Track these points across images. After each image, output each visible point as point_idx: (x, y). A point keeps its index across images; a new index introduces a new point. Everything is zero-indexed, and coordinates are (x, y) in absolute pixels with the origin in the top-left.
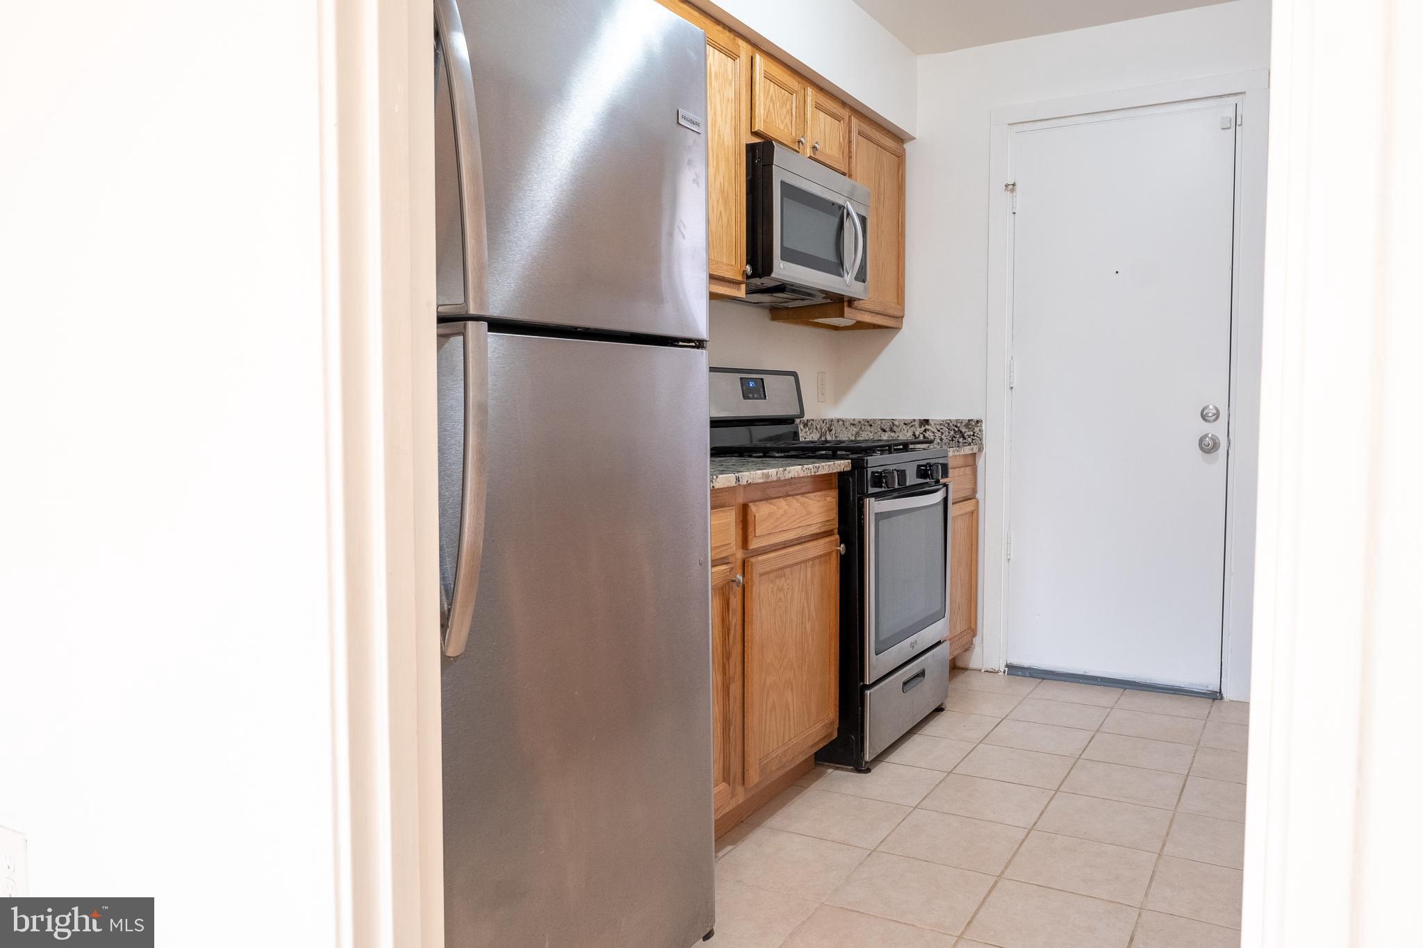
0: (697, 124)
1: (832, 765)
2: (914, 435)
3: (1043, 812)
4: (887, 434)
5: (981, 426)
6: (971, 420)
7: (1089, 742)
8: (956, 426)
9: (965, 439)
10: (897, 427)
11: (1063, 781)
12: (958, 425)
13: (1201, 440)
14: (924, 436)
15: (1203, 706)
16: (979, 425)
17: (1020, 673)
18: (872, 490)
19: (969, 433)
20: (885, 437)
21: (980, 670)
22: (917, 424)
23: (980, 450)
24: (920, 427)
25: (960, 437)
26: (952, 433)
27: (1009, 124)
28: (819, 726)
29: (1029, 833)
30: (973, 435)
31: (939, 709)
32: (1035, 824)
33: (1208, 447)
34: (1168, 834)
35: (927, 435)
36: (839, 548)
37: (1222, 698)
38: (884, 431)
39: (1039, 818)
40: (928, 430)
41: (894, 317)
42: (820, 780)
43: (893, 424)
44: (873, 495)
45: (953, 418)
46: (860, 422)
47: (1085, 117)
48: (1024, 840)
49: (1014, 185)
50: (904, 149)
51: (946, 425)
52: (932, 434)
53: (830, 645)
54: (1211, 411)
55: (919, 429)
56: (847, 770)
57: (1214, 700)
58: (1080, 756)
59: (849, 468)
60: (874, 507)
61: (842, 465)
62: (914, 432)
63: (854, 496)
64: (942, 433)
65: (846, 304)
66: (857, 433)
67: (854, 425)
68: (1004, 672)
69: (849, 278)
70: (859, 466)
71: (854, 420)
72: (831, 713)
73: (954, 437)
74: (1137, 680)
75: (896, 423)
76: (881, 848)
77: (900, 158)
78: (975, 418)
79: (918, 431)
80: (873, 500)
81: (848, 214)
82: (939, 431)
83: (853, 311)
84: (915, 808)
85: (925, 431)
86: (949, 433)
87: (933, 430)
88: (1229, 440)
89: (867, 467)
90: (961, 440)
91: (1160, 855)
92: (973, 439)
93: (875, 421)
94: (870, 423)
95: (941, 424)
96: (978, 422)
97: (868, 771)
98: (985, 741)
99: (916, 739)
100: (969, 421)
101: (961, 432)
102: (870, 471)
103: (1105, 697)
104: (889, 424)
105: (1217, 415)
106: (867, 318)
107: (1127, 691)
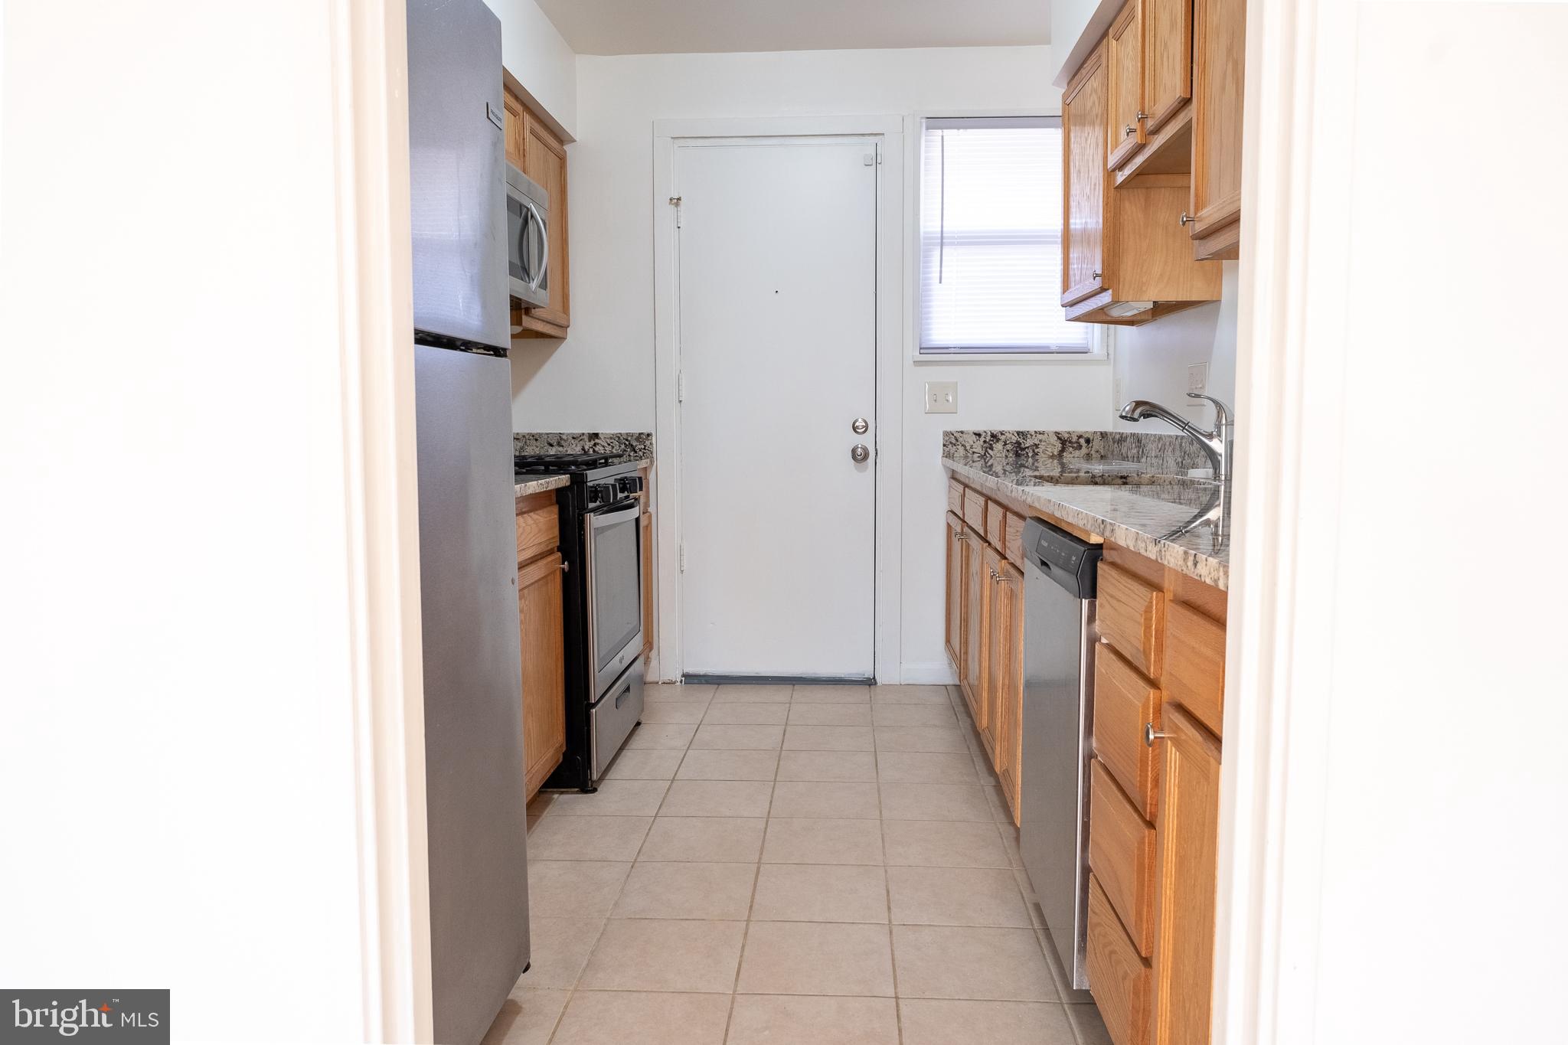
0: (500, 120)
1: (555, 790)
2: (583, 449)
3: (771, 802)
4: (554, 449)
5: (652, 439)
6: (642, 433)
7: (784, 735)
8: (627, 440)
9: (636, 452)
10: (565, 441)
11: (777, 772)
12: (629, 439)
13: (854, 451)
14: (594, 451)
15: (862, 693)
16: (650, 438)
17: (696, 681)
18: (591, 505)
19: (640, 447)
20: (552, 451)
21: (658, 683)
22: (586, 438)
23: (652, 462)
24: (590, 441)
25: (631, 451)
26: (623, 446)
27: (672, 138)
28: (551, 751)
29: (767, 822)
30: (644, 449)
31: (638, 724)
32: (769, 812)
33: (859, 456)
34: (880, 803)
35: (596, 449)
36: (562, 566)
37: (876, 683)
38: (551, 445)
39: (770, 808)
40: (598, 444)
41: (557, 325)
42: (551, 806)
43: (561, 439)
44: (593, 510)
45: (623, 431)
46: (524, 436)
47: (744, 140)
48: (766, 829)
49: (679, 199)
50: (565, 152)
51: (617, 439)
52: (602, 448)
53: (556, 666)
54: (860, 423)
55: (588, 443)
56: (573, 793)
57: (870, 685)
58: (782, 748)
59: (568, 484)
60: (595, 521)
61: (562, 480)
62: (583, 447)
63: (574, 512)
64: (613, 447)
65: (523, 310)
66: (522, 448)
67: (518, 439)
68: (681, 682)
69: (534, 285)
70: (578, 480)
71: (518, 434)
72: (559, 738)
73: (625, 451)
74: (804, 676)
75: (564, 437)
76: (641, 858)
77: (562, 160)
78: (646, 431)
79: (588, 445)
80: (592, 514)
81: (532, 216)
82: (609, 445)
83: (529, 319)
84: (655, 817)
85: (595, 445)
86: (620, 446)
87: (603, 444)
88: (876, 450)
89: (587, 481)
90: (632, 454)
91: (881, 821)
92: (644, 453)
93: (540, 435)
94: (536, 437)
95: (611, 438)
96: (648, 435)
97: (595, 790)
98: (692, 747)
99: (627, 754)
100: (640, 434)
101: (632, 445)
102: (589, 484)
103: (782, 694)
104: (556, 438)
105: (866, 427)
106: (539, 327)
107: (796, 687)
